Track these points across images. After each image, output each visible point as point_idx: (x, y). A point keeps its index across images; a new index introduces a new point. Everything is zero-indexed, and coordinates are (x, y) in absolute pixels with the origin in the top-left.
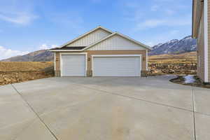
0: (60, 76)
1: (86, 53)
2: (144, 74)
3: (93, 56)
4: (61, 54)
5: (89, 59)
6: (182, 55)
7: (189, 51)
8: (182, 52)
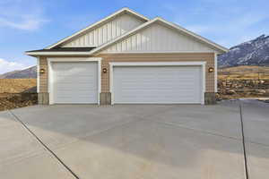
0: (48, 103)
1: (99, 59)
2: (211, 99)
3: (112, 64)
4: (49, 60)
5: (105, 71)
6: (228, 70)
7: (236, 65)
8: (228, 67)
